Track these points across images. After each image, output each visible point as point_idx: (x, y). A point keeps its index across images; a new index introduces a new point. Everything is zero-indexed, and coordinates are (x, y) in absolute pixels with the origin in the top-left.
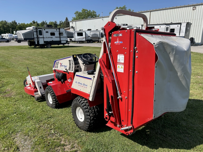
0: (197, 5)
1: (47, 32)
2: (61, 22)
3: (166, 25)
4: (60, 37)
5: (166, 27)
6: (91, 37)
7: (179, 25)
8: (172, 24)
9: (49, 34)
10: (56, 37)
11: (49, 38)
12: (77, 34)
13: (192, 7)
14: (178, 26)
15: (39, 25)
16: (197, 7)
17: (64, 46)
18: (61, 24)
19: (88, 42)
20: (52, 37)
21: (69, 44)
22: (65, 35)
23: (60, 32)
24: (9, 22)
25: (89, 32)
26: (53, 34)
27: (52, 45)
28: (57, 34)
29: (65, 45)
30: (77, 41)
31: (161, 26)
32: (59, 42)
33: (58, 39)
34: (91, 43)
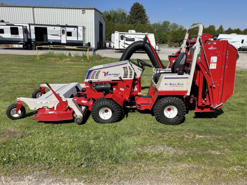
0: (86, 9)
3: (61, 28)
5: (61, 29)
7: (76, 29)
8: (67, 26)
13: (81, 10)
14: (74, 29)
16: (86, 11)
31: (55, 27)
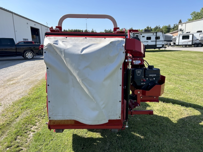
1: (143, 37)
2: (175, 25)
4: (156, 41)
6: (200, 40)
9: (145, 38)
10: (152, 41)
11: (144, 42)
12: (182, 37)
15: (152, 30)
17: (159, 50)
18: (175, 27)
19: (196, 45)
20: (148, 42)
21: (166, 48)
22: (162, 39)
23: (157, 36)
24: (127, 30)
25: (199, 33)
26: (149, 38)
27: (146, 49)
28: (153, 38)
29: (161, 49)
30: (183, 45)
32: (154, 47)
33: (154, 43)
34: (199, 47)
